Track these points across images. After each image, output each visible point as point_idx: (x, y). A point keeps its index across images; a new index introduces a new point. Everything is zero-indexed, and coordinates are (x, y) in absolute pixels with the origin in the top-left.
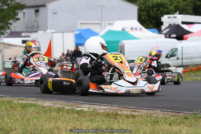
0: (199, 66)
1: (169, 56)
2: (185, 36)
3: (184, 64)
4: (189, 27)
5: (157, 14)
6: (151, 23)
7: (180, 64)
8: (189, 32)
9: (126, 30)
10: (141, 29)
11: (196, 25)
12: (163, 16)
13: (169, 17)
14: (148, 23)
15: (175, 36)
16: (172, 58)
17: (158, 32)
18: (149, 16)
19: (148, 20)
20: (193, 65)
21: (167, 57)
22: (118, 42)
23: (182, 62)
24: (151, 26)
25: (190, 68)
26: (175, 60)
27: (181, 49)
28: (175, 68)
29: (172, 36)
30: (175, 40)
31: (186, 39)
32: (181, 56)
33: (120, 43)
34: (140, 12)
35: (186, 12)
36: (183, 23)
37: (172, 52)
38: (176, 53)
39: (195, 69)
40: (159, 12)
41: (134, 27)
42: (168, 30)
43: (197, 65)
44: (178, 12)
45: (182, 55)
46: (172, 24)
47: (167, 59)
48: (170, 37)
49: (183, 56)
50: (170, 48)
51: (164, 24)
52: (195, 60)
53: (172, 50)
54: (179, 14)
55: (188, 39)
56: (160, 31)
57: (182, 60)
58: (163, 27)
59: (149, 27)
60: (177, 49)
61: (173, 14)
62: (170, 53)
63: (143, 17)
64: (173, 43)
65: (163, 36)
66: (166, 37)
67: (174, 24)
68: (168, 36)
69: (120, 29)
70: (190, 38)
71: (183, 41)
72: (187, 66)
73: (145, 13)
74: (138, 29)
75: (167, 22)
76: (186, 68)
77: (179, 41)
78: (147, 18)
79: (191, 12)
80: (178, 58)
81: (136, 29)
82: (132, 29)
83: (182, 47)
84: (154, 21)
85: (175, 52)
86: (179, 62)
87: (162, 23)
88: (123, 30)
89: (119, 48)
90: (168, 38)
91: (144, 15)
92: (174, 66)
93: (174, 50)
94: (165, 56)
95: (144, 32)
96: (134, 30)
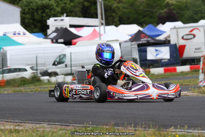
1: (56, 63)
2: (74, 41)
3: (73, 72)
4: (78, 31)
5: (42, 17)
6: (36, 27)
7: (69, 72)
8: (78, 37)
9: (8, 35)
10: (24, 34)
11: (85, 28)
12: (49, 19)
13: (55, 20)
14: (33, 26)
15: (62, 40)
16: (59, 66)
17: (44, 36)
18: (33, 19)
19: (33, 24)
21: (54, 64)
23: (71, 70)
24: (36, 30)
26: (64, 68)
27: (70, 54)
28: (63, 76)
29: (59, 41)
30: (63, 45)
31: (75, 44)
32: (70, 63)
33: (2, 50)
34: (23, 15)
35: (73, 14)
36: (71, 26)
37: (60, 59)
38: (64, 60)
40: (44, 15)
41: (17, 32)
42: (55, 34)
44: (65, 15)
46: (59, 27)
47: (54, 66)
48: (57, 42)
49: (72, 63)
50: (58, 55)
51: (50, 27)
53: (60, 56)
54: (67, 16)
55: (77, 44)
56: (46, 36)
57: (71, 67)
58: (49, 32)
59: (34, 31)
60: (65, 55)
61: (60, 16)
62: (58, 60)
63: (26, 21)
64: (61, 48)
65: (50, 40)
66: (52, 42)
67: (61, 28)
68: (54, 41)
69: (1, 34)
70: (79, 42)
71: (71, 46)
73: (28, 16)
74: (21, 33)
75: (53, 26)
77: (67, 46)
78: (31, 21)
79: (79, 14)
80: (66, 65)
81: (19, 34)
82: (14, 34)
83: (71, 53)
84: (39, 25)
85: (63, 58)
86: (68, 70)
87: (48, 27)
88: (4, 35)
89: (1, 55)
90: (55, 43)
91: (27, 19)
92: (63, 74)
93: (61, 57)
94: (52, 63)
95: (28, 37)
96: (17, 35)
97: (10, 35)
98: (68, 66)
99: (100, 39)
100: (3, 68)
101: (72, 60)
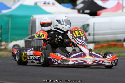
0: (110, 43)
2: (99, 12)
3: (95, 40)
4: (104, 3)
7: (92, 40)
8: (102, 8)
9: (39, 4)
10: (54, 4)
15: (88, 11)
17: (72, 7)
20: (105, 42)
22: (29, 17)
23: (94, 38)
25: (102, 44)
27: (93, 25)
29: (86, 11)
30: (88, 16)
31: (99, 15)
32: (92, 32)
33: (32, 18)
37: (84, 28)
38: (87, 29)
39: (106, 46)
41: (47, 2)
42: (82, 5)
43: (108, 41)
45: (94, 31)
48: (83, 13)
50: (82, 24)
52: (107, 36)
53: (84, 26)
56: (74, 6)
57: (94, 35)
58: (78, 2)
65: (76, 11)
66: (79, 12)
68: (81, 11)
69: (32, 4)
70: (103, 13)
71: (96, 17)
72: (98, 42)
74: (51, 3)
76: (97, 44)
77: (92, 17)
80: (89, 34)
81: (49, 4)
82: (45, 4)
83: (94, 23)
85: (87, 27)
88: (36, 4)
89: (31, 22)
95: (57, 7)
96: (47, 4)
97: (41, 5)
98: (91, 34)
99: (123, 11)
100: (32, 34)
101: (95, 29)
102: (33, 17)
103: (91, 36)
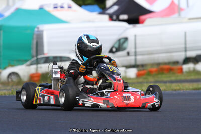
0: (162, 66)
1: (114, 50)
2: (142, 17)
3: (138, 63)
7: (133, 63)
8: (148, 12)
9: (47, 8)
10: (70, 7)
15: (125, 17)
16: (119, 53)
17: (100, 10)
20: (153, 65)
21: (111, 51)
22: (32, 28)
23: (136, 59)
25: (148, 68)
26: (124, 57)
27: (133, 38)
28: (124, 69)
29: (121, 17)
30: (125, 24)
31: (142, 22)
32: (133, 50)
33: (36, 29)
37: (119, 44)
38: (125, 45)
39: (156, 71)
41: (59, 4)
42: (116, 8)
43: (159, 64)
45: (135, 48)
47: (111, 54)
48: (118, 19)
49: (137, 50)
50: (116, 38)
53: (119, 40)
56: (103, 9)
57: (135, 55)
58: (109, 3)
60: (126, 39)
62: (116, 46)
64: (121, 28)
65: (106, 17)
66: (111, 18)
68: (114, 17)
71: (138, 25)
72: (143, 66)
74: (66, 6)
77: (131, 26)
80: (128, 54)
81: (62, 7)
82: (55, 7)
83: (135, 36)
85: (124, 43)
86: (131, 60)
88: (41, 8)
89: (35, 36)
90: (115, 20)
92: (123, 66)
93: (122, 41)
95: (75, 11)
96: (59, 8)
97: (50, 9)
98: (131, 54)
99: (180, 15)
100: (37, 55)
101: (137, 45)
102: (38, 28)
103: (132, 55)
